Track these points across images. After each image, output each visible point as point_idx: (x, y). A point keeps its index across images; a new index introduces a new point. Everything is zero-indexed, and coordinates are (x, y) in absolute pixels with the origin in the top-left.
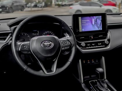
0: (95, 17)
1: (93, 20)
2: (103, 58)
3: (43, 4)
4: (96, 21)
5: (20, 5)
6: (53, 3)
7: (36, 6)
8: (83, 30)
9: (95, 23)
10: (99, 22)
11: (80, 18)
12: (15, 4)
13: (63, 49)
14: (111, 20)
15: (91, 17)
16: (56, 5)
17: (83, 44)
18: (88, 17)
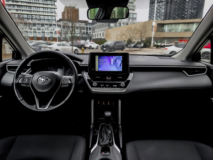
0: (115, 58)
1: (112, 60)
2: (120, 102)
3: (142, 45)
4: (115, 61)
5: (121, 45)
6: (152, 44)
7: (135, 47)
8: (100, 69)
9: (114, 63)
10: (119, 62)
11: (97, 57)
12: (117, 44)
13: (63, 86)
14: (133, 61)
15: (110, 57)
16: (154, 46)
17: (95, 84)
18: (107, 57)
